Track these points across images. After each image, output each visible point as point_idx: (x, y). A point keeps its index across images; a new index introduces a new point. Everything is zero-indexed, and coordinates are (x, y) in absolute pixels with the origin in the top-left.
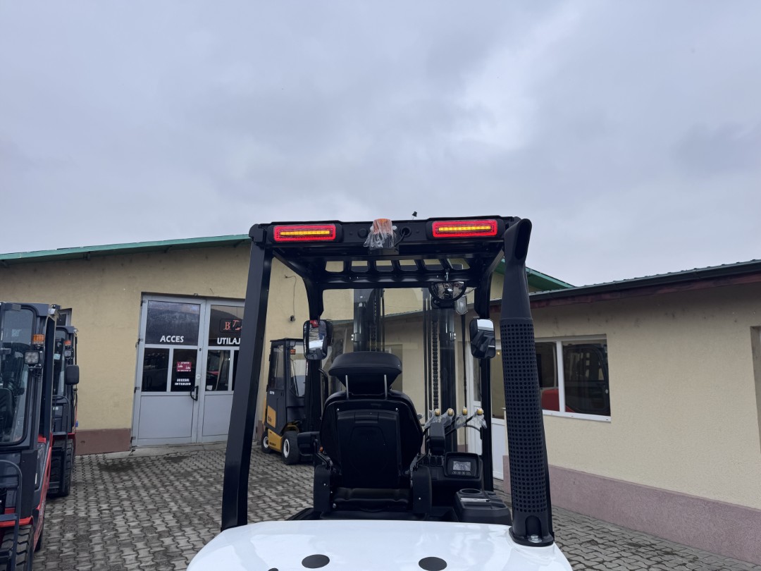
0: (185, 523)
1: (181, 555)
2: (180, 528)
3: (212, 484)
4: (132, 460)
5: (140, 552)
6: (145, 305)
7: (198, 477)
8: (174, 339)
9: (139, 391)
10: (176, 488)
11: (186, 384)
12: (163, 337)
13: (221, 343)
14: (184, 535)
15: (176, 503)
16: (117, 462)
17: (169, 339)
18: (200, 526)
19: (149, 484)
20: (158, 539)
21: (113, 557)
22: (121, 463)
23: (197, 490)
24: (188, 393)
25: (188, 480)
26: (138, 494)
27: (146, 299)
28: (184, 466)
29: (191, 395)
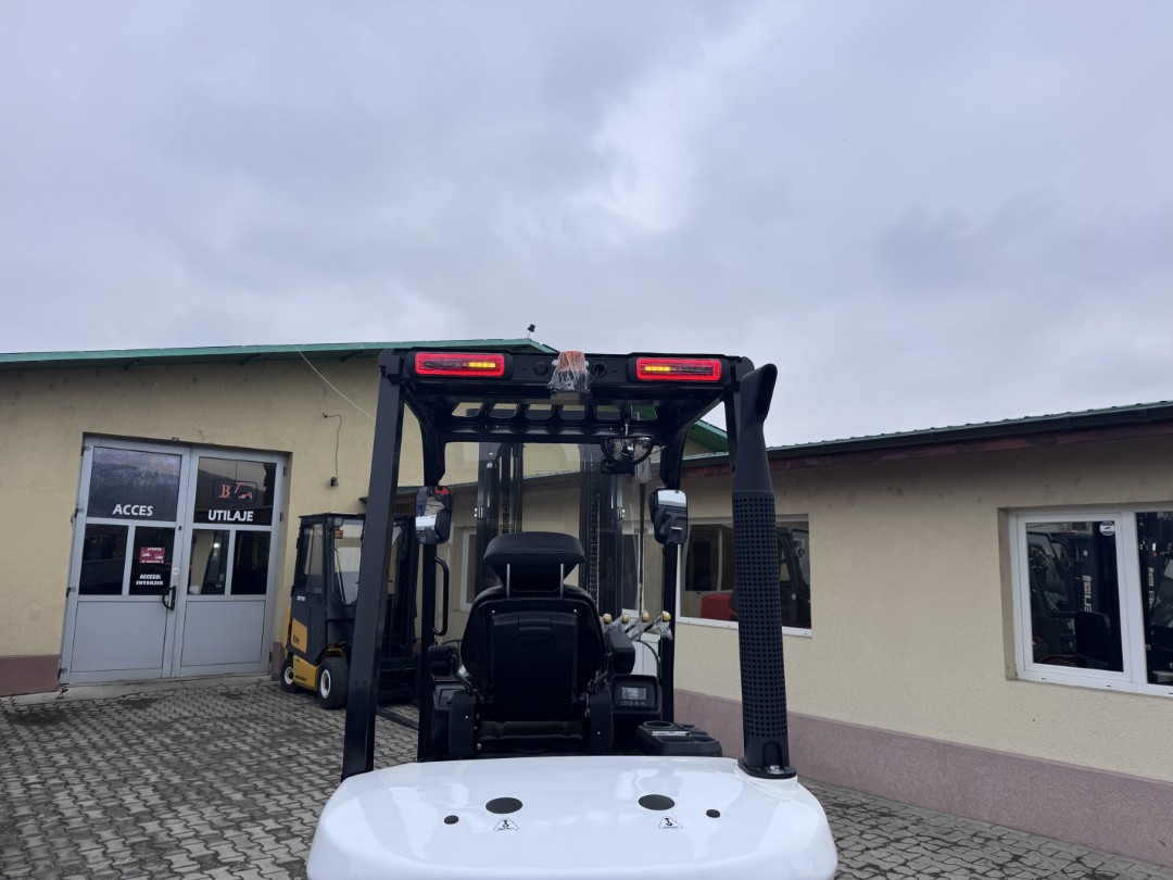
0: (176, 799)
1: (180, 848)
2: (169, 807)
3: (209, 741)
4: (62, 707)
5: (109, 844)
6: (89, 454)
7: (183, 729)
8: (137, 510)
9: (75, 595)
10: (148, 747)
11: (157, 583)
12: (119, 506)
13: (214, 518)
14: (177, 817)
15: (155, 770)
16: (36, 710)
17: (129, 510)
19: (101, 743)
20: (135, 824)
21: (64, 855)
22: (45, 711)
23: (186, 750)
24: (158, 598)
25: (167, 735)
26: (85, 757)
27: (90, 444)
28: (155, 713)
29: (164, 602)
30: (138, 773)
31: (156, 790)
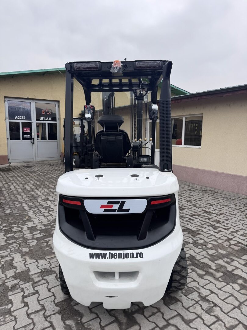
0: (38, 187)
2: (37, 189)
3: (46, 175)
4: (10, 168)
6: (6, 102)
7: (39, 172)
8: (21, 118)
9: (9, 140)
10: (31, 176)
11: (29, 137)
12: (16, 117)
13: (41, 120)
15: (33, 181)
16: (4, 168)
17: (19, 118)
18: (44, 188)
19: (20, 175)
22: (6, 168)
23: (40, 177)
24: (30, 141)
25: (36, 174)
26: (16, 178)
27: (6, 99)
28: (33, 169)
29: (31, 142)
30: (29, 182)
31: (33, 185)
